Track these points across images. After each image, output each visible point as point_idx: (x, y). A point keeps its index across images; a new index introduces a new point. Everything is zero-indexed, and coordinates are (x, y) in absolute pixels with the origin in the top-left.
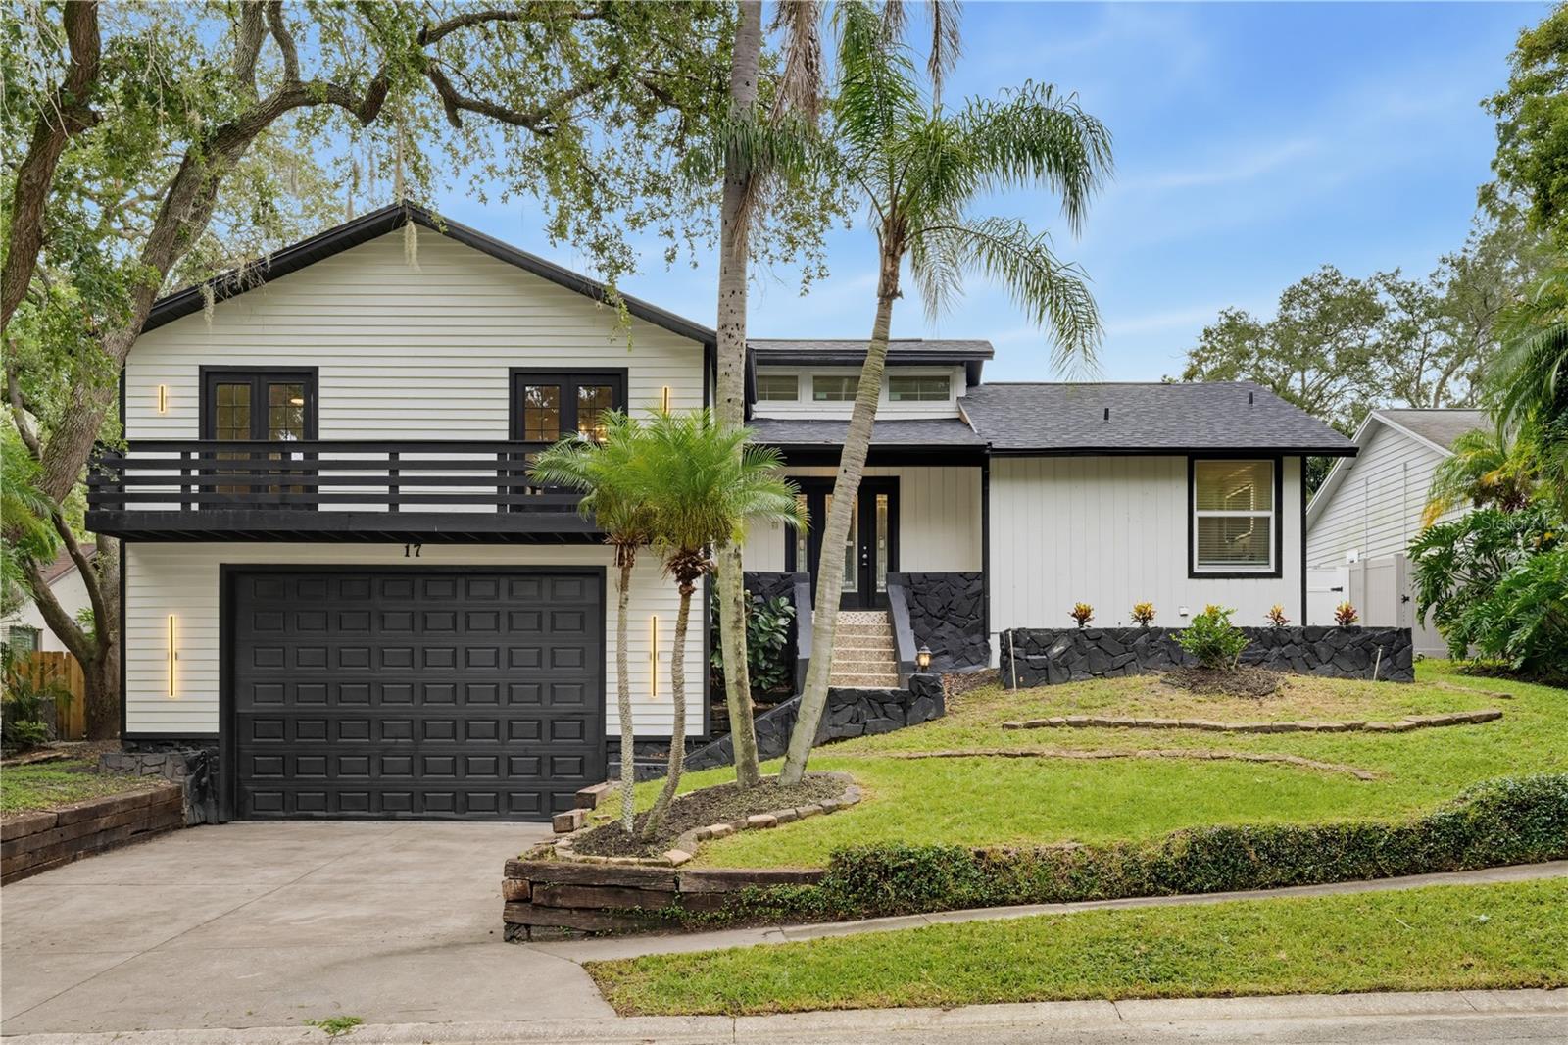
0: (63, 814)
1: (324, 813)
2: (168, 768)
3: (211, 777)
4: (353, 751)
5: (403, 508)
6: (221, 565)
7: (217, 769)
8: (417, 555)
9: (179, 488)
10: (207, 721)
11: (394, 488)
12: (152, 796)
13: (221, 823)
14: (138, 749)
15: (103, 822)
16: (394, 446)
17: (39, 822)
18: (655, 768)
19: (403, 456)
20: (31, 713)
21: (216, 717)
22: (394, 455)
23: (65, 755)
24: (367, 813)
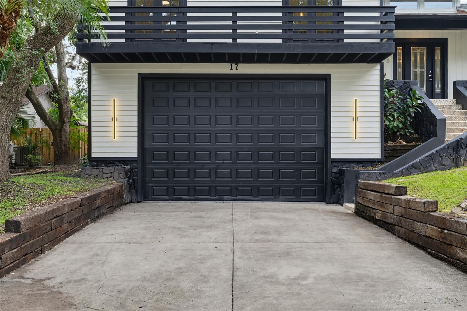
0: (83, 198)
1: (188, 197)
2: (116, 175)
3: (133, 180)
4: (203, 167)
5: (239, 41)
6: (139, 74)
7: (137, 176)
8: (237, 69)
9: (124, 31)
10: (132, 152)
11: (234, 30)
12: (114, 188)
13: (138, 202)
14: (97, 166)
15: (98, 202)
16: (234, 9)
17: (73, 204)
18: (384, 173)
19: (239, 14)
20: (33, 152)
21: (136, 150)
22: (234, 13)
23: (49, 171)
24: (209, 197)
